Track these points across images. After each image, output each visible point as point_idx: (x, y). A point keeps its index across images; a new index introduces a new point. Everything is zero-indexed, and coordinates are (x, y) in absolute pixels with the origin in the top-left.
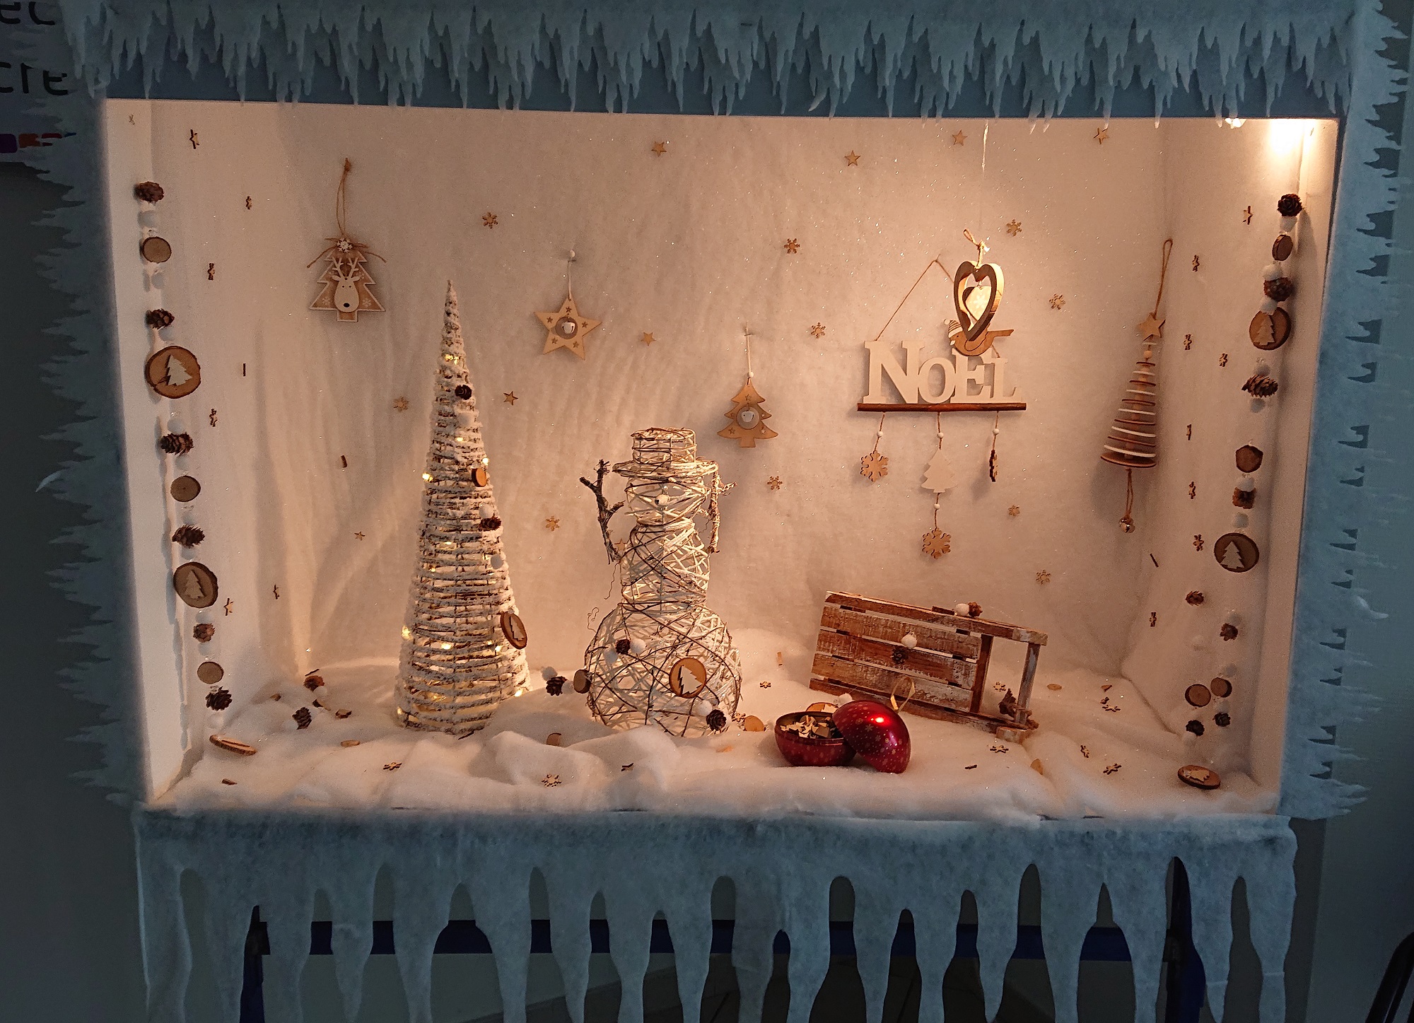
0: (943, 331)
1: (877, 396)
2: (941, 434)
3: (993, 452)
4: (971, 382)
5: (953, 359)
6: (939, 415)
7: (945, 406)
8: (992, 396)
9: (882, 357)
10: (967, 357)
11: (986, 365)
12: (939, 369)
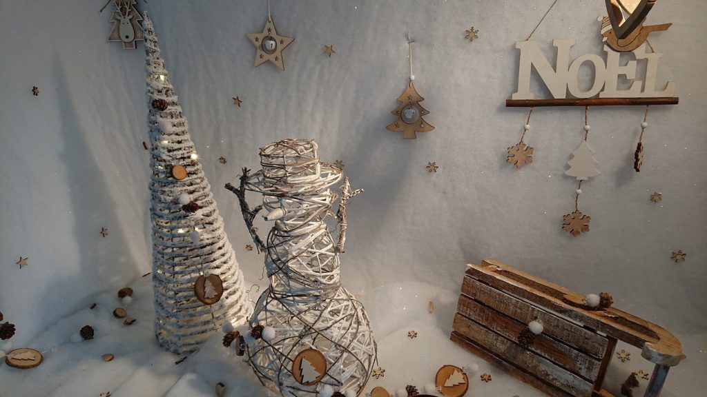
0: (595, 28)
1: (526, 92)
2: (588, 127)
3: (640, 145)
4: (622, 78)
5: (605, 56)
6: (586, 109)
7: (593, 101)
8: (643, 90)
9: (533, 55)
10: (619, 53)
11: (639, 61)
12: (590, 65)
